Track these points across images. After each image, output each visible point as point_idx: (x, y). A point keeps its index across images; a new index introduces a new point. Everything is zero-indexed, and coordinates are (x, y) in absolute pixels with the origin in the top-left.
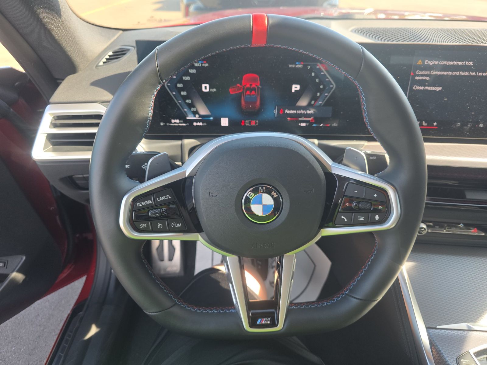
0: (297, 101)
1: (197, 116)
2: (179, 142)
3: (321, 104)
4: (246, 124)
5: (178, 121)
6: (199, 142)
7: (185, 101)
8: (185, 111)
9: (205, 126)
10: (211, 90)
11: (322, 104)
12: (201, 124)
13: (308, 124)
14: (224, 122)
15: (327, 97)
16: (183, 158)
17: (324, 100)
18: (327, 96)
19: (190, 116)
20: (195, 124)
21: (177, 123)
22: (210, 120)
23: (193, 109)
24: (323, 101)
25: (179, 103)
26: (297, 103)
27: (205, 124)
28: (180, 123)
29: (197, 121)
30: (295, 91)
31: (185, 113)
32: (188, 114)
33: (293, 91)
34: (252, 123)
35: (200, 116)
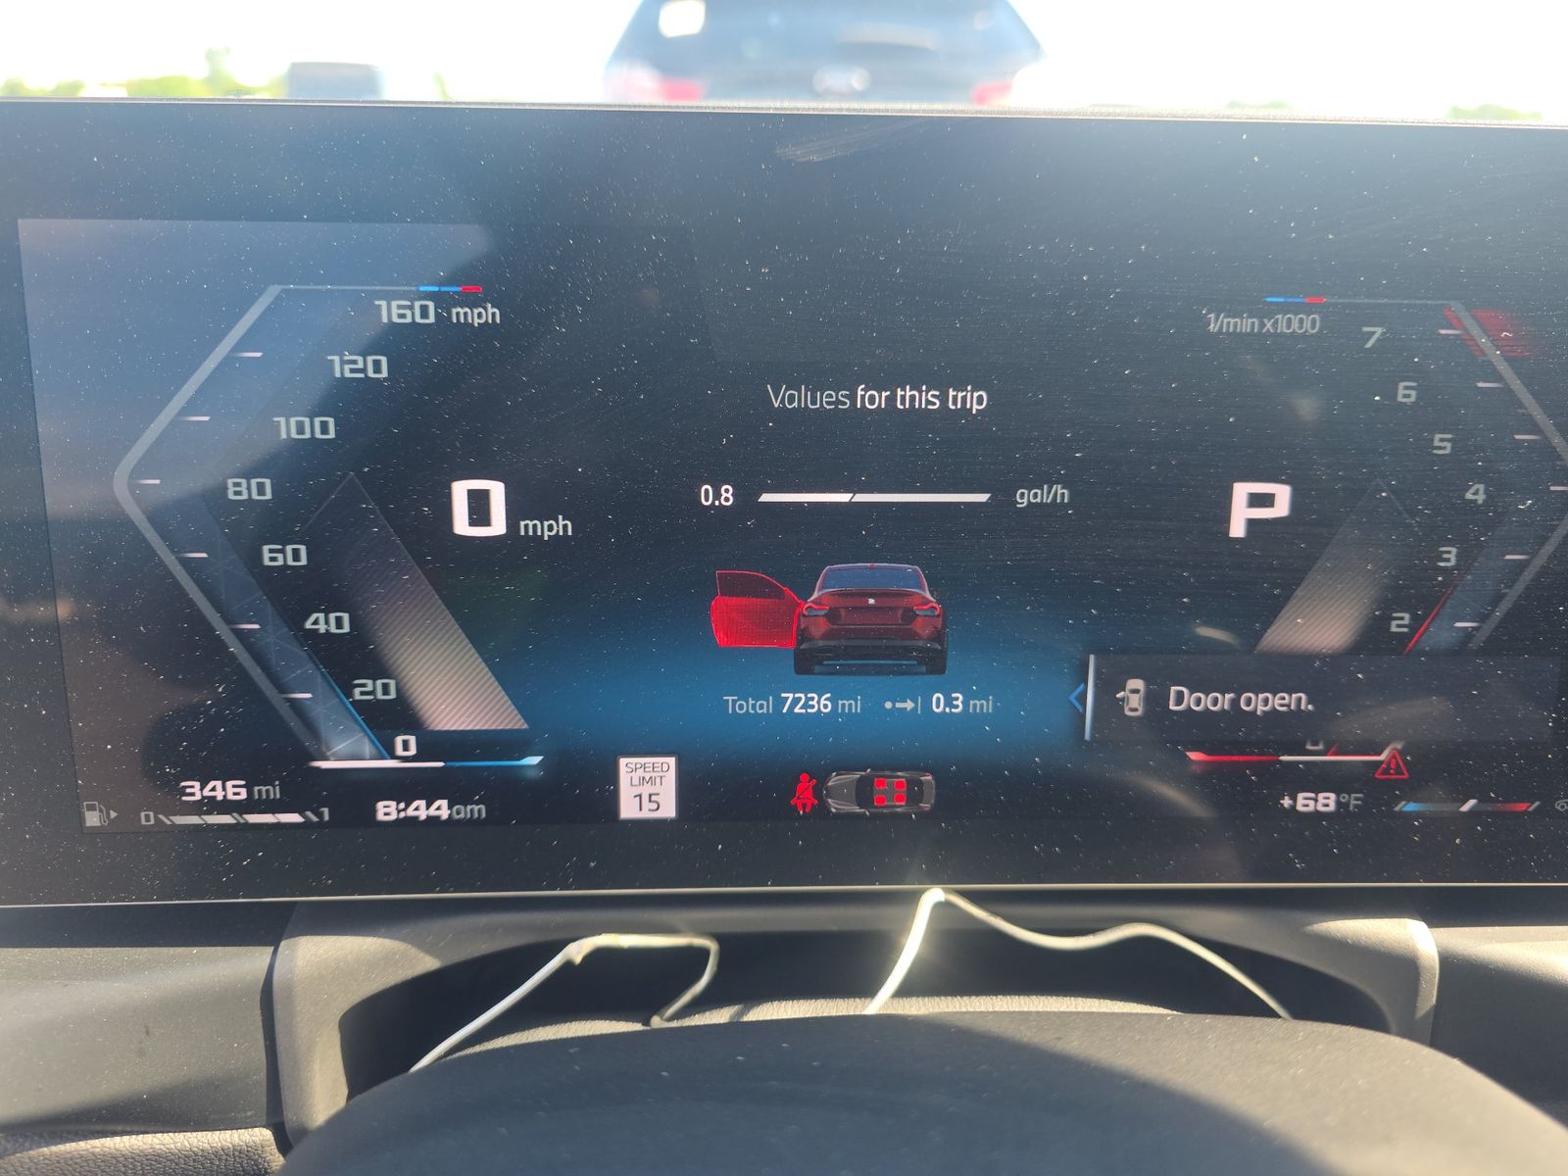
0: (1271, 609)
1: (406, 744)
2: (245, 963)
3: (1468, 634)
4: (834, 805)
5: (234, 790)
6: (431, 951)
7: (295, 621)
8: (295, 705)
9: (470, 822)
10: (527, 526)
11: (1481, 638)
12: (442, 809)
13: (1354, 800)
14: (646, 790)
15: (1527, 576)
16: (287, 1096)
17: (1498, 598)
18: (1521, 566)
19: (340, 747)
20: (387, 810)
21: (226, 807)
22: (513, 778)
23: (368, 688)
24: (1483, 618)
25: (242, 636)
26: (1267, 624)
27: (478, 810)
28: (249, 806)
29: (403, 786)
30: (1252, 523)
31: (294, 723)
32: (324, 728)
33: (1237, 529)
34: (878, 791)
35: (433, 744)
